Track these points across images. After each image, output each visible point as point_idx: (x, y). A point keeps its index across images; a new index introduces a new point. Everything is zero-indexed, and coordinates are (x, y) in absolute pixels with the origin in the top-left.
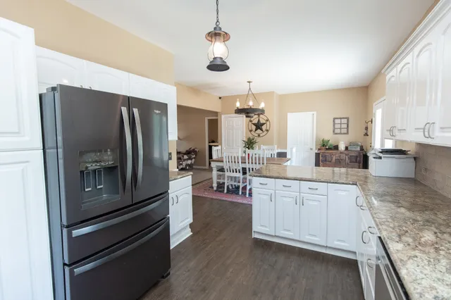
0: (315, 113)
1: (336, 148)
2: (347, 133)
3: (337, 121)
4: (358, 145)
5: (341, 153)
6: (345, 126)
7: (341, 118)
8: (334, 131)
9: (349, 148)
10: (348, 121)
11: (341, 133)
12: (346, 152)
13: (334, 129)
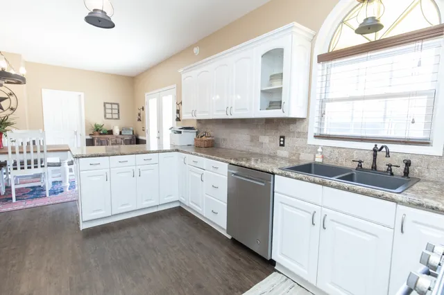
0: (82, 94)
1: (111, 132)
2: (118, 118)
3: (108, 106)
4: (129, 130)
5: (117, 137)
6: (116, 111)
7: (111, 104)
8: (105, 116)
9: (122, 133)
10: (118, 106)
11: (112, 119)
12: (121, 136)
13: (105, 113)
